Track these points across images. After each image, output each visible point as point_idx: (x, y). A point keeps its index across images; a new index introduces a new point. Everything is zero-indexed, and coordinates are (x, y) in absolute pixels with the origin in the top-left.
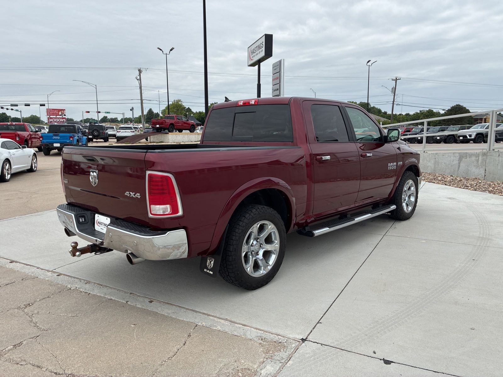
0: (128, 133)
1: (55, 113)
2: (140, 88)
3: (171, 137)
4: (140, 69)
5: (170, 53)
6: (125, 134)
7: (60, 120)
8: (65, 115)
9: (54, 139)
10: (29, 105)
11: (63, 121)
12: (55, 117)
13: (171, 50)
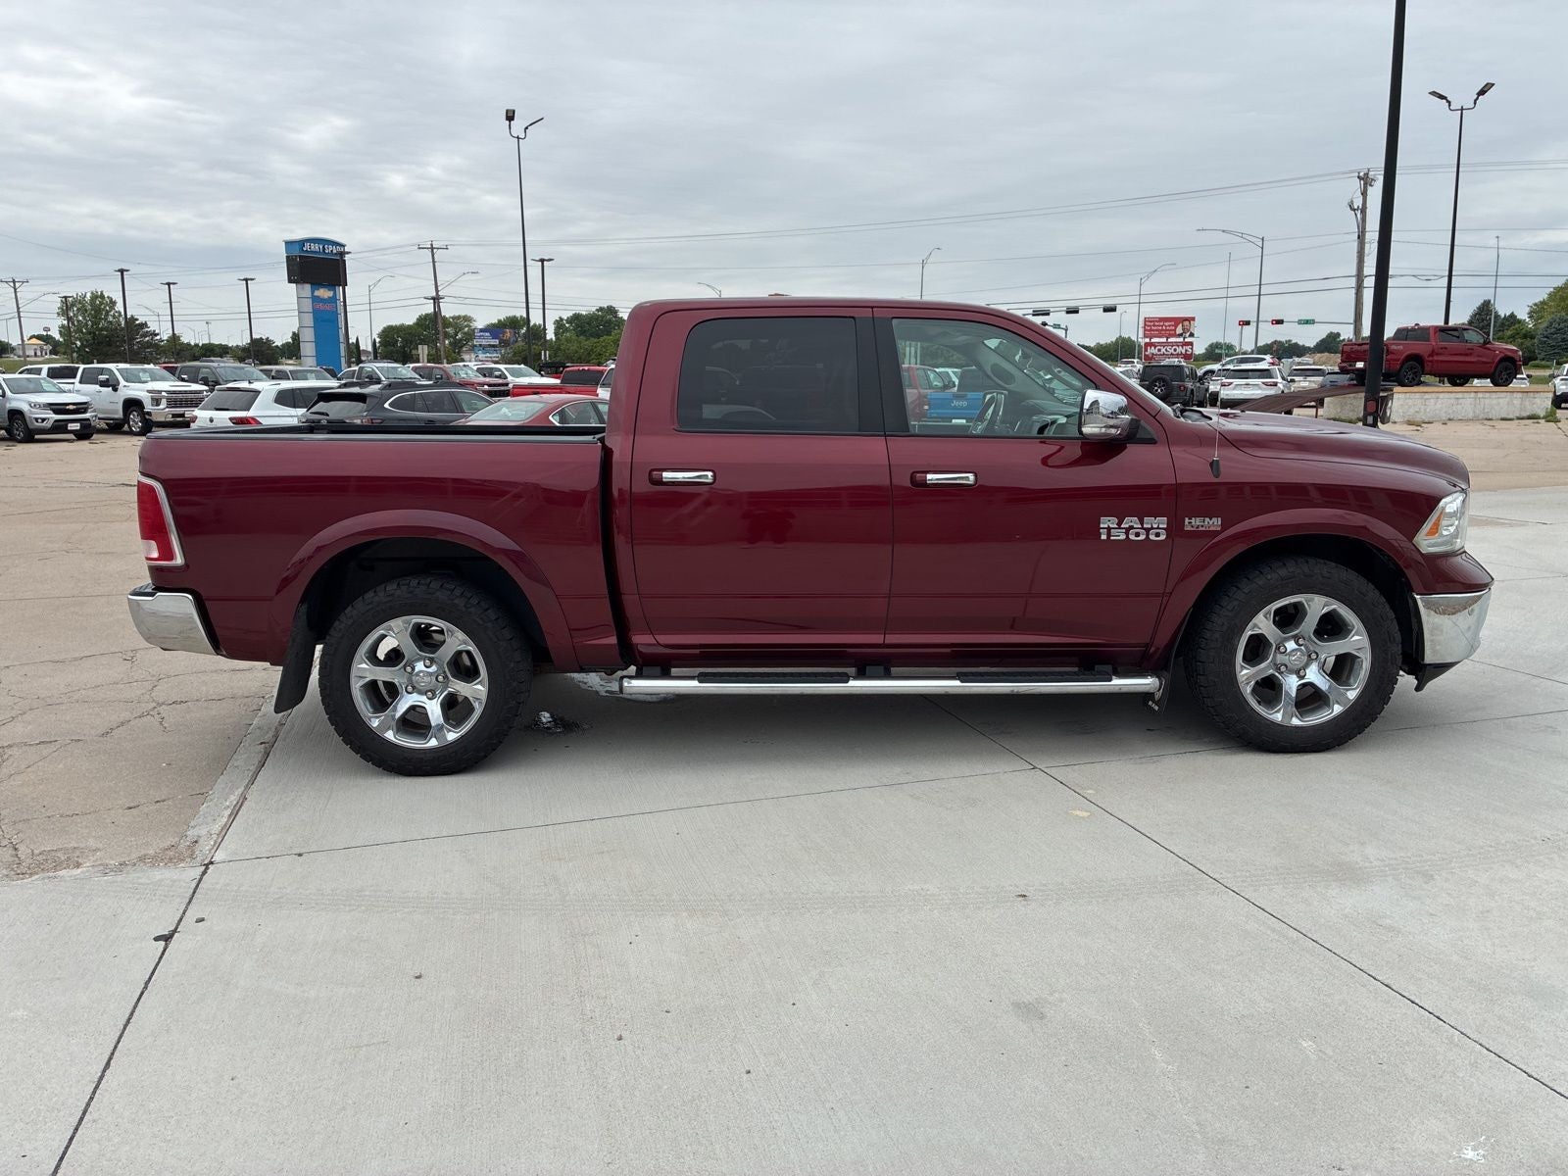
0: (1256, 388)
1: (1166, 330)
2: (1359, 237)
3: (1401, 402)
4: (1367, 174)
5: (1475, 103)
6: (1246, 392)
7: (1175, 350)
8: (1192, 335)
9: (955, 408)
10: (1077, 312)
11: (1184, 352)
12: (1164, 340)
13: (1482, 92)
